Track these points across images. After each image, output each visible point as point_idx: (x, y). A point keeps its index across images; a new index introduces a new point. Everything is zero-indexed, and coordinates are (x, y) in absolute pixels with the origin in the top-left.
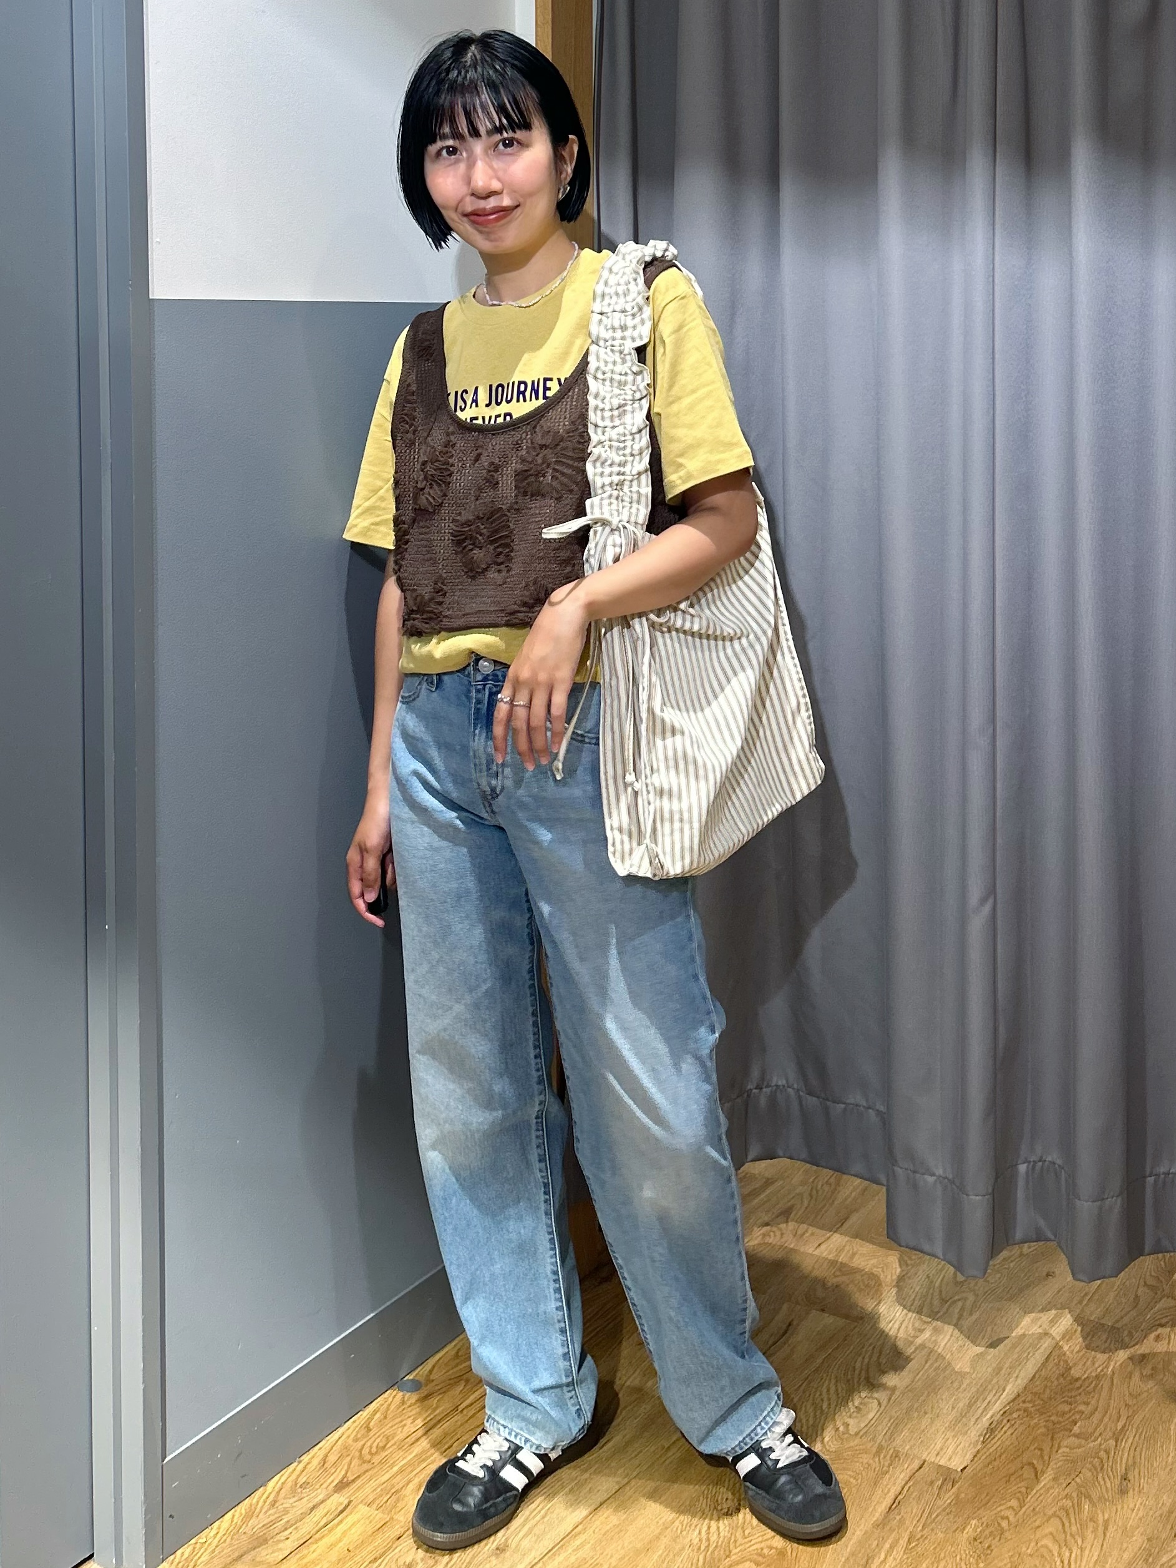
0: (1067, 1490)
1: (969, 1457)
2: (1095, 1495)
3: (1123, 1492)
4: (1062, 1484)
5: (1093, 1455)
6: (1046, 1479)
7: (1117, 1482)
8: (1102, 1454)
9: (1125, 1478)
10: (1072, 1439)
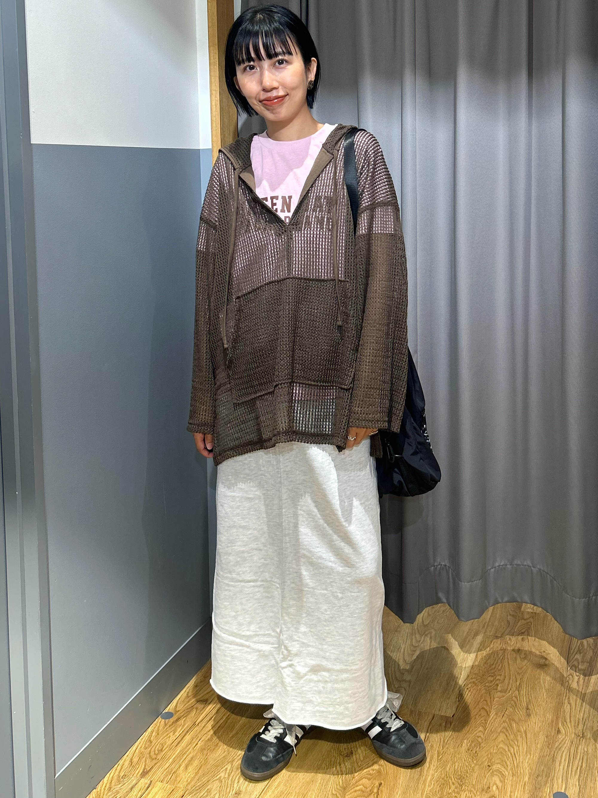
0: (504, 719)
1: (454, 709)
2: (516, 718)
3: (529, 715)
4: (499, 716)
5: (510, 700)
6: (492, 714)
7: (525, 711)
8: (514, 698)
9: (527, 709)
10: (499, 694)
